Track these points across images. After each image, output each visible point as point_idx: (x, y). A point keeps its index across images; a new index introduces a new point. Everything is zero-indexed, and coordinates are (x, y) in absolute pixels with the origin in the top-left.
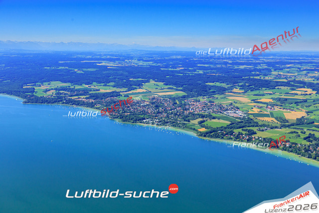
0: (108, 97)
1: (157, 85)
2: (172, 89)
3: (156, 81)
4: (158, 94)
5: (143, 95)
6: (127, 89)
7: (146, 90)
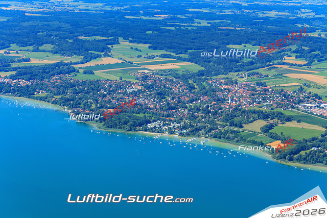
0: (53, 75)
1: (136, 49)
2: (170, 57)
3: (131, 42)
4: (147, 68)
5: (121, 71)
6: (83, 57)
7: (121, 59)
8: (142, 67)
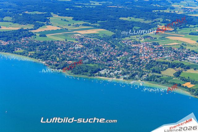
1: (65, 20)
2: (88, 25)
4: (78, 32)
5: (63, 35)
6: (34, 25)
7: (59, 26)
8: (75, 32)
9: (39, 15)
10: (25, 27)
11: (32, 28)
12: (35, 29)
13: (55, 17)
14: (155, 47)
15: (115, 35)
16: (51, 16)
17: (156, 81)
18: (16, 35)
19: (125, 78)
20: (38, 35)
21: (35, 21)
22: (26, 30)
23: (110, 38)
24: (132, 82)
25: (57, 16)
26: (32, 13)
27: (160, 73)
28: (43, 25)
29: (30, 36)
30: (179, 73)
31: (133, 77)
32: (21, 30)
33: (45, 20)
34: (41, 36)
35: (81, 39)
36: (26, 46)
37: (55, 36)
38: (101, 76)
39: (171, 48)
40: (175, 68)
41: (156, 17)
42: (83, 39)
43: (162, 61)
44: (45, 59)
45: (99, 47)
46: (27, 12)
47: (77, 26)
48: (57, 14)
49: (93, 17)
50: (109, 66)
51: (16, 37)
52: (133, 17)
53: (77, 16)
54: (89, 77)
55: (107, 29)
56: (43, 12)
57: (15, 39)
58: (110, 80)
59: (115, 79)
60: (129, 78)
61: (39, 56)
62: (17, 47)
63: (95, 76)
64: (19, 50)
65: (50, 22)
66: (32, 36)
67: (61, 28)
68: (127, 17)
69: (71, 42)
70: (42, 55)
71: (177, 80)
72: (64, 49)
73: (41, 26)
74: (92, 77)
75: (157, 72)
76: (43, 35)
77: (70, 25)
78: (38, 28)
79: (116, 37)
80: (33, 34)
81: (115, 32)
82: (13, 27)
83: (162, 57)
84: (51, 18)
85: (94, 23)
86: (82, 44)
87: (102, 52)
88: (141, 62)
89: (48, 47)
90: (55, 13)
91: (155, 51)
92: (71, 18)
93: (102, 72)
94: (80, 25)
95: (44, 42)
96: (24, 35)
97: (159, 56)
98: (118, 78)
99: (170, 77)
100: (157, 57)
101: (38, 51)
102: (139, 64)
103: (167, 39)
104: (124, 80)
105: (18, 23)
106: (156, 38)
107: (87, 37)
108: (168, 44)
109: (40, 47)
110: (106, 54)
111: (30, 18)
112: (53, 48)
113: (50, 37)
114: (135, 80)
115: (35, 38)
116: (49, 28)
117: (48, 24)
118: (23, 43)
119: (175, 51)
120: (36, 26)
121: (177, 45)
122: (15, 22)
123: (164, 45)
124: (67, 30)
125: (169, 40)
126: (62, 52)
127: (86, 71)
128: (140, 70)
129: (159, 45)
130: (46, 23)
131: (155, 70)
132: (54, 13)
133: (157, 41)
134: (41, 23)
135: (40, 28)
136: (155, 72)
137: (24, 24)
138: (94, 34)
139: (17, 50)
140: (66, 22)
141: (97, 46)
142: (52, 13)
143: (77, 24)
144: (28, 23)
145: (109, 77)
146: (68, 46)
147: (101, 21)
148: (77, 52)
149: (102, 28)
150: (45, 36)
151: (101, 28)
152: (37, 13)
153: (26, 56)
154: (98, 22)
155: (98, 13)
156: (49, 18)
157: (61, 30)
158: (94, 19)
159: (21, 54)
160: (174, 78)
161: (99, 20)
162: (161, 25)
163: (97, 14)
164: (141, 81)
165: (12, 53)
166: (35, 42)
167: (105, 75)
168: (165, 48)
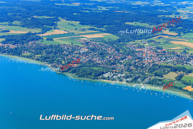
2: (95, 30)
4: (84, 37)
5: (70, 39)
6: (41, 29)
7: (66, 31)
8: (81, 36)
9: (47, 19)
10: (33, 31)
11: (40, 31)
12: (43, 33)
13: (62, 22)
14: (159, 51)
15: (119, 39)
16: (59, 20)
17: (158, 84)
18: (24, 38)
19: (127, 82)
20: (45, 39)
21: (43, 25)
22: (34, 34)
23: (115, 42)
24: (134, 85)
25: (65, 20)
26: (40, 17)
27: (162, 76)
28: (51, 29)
29: (37, 40)
30: (181, 76)
31: (135, 80)
32: (29, 34)
33: (53, 24)
34: (48, 40)
35: (87, 43)
36: (33, 49)
37: (61, 39)
38: (104, 79)
39: (174, 52)
40: (177, 71)
41: (161, 22)
42: (88, 43)
43: (165, 64)
44: (51, 62)
45: (104, 51)
46: (35, 17)
47: (84, 30)
48: (64, 18)
49: (99, 22)
50: (113, 69)
51: (24, 41)
52: (138, 22)
53: (84, 21)
54: (93, 80)
55: (113, 33)
56: (51, 17)
57: (22, 42)
58: (113, 83)
59: (118, 82)
60: (132, 82)
61: (45, 59)
62: (25, 51)
63: (98, 79)
64: (26, 53)
65: (57, 26)
66: (40, 40)
67: (68, 32)
68: (133, 22)
69: (77, 46)
70: (49, 58)
71: (178, 84)
72: (70, 52)
73: (49, 30)
74: (96, 80)
75: (159, 76)
76: (50, 39)
77: (77, 29)
78: (45, 32)
79: (121, 41)
80: (40, 38)
81: (120, 36)
82: (21, 31)
83: (164, 61)
84: (58, 23)
85: (101, 28)
86: (88, 48)
87: (107, 55)
88: (144, 66)
89: (54, 50)
90: (63, 17)
91: (158, 55)
92: (78, 22)
93: (106, 75)
94: (87, 29)
95: (50, 46)
96: (31, 38)
97: (162, 60)
98: (121, 81)
99: (172, 80)
100: (160, 61)
101: (44, 54)
102: (142, 68)
103: (171, 43)
104: (127, 83)
105: (26, 27)
106: (160, 43)
107: (93, 41)
108: (171, 49)
109: (47, 51)
110: (110, 57)
111: (38, 22)
112: (59, 51)
113: (57, 41)
114: (137, 83)
115: (43, 41)
116: (56, 32)
117: (55, 28)
118: (30, 46)
119: (178, 56)
120: (43, 30)
121: (180, 49)
122: (23, 26)
123: (167, 49)
124: (73, 34)
125: (172, 44)
126: (67, 55)
127: (90, 74)
128: (143, 74)
129: (162, 49)
130: (53, 27)
131: (157, 74)
132: (61, 18)
133: (161, 46)
134: (49, 27)
135: (48, 31)
136: (157, 75)
137: (32, 28)
138: (100, 38)
139: (24, 53)
140: (73, 26)
141: (102, 50)
142: (60, 18)
143: (84, 29)
144: (36, 27)
145: (112, 80)
146: (74, 49)
147: (107, 25)
148: (83, 56)
149: (108, 33)
150: (52, 40)
151: (106, 33)
152: (46, 17)
153: (33, 59)
154: (105, 26)
155: (105, 18)
156: (57, 23)
157: (68, 34)
158: (101, 23)
159: (27, 57)
160: (175, 82)
161: (105, 25)
162: (165, 30)
163: (103, 19)
164: (144, 84)
165: (19, 56)
166: (42, 45)
167: (108, 78)
168: (168, 52)
